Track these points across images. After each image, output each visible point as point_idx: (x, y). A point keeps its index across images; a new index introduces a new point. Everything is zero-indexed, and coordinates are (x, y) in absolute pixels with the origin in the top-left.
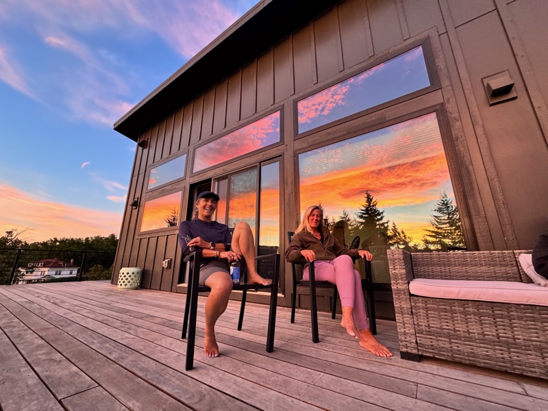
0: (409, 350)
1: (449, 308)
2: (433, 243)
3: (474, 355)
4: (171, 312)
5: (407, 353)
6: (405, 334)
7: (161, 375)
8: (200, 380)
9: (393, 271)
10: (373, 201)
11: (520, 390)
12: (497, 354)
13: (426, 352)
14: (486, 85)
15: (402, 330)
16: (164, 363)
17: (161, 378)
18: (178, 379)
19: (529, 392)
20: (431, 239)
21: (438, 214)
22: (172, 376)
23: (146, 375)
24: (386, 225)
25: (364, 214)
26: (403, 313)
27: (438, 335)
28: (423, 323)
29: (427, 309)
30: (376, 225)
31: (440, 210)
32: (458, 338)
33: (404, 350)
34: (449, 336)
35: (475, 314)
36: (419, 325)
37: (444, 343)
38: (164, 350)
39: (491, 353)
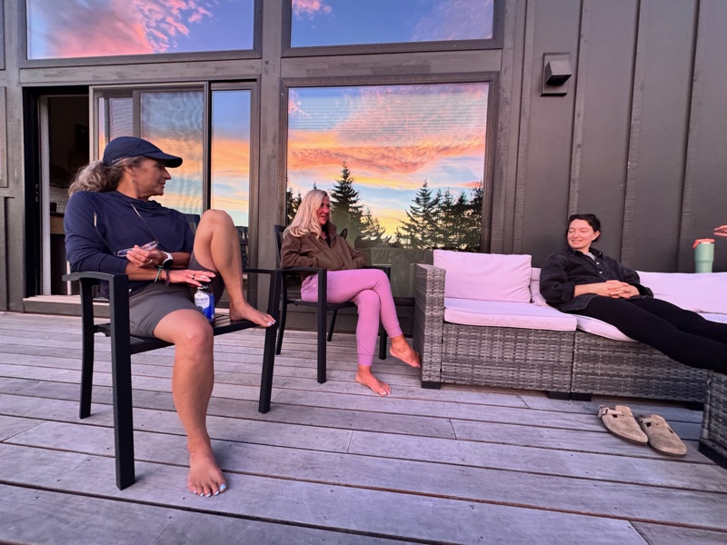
0: (431, 379)
1: (478, 335)
2: (405, 237)
3: (491, 377)
4: (27, 359)
5: (430, 382)
6: (431, 363)
7: (61, 520)
8: (161, 502)
9: (431, 295)
10: (349, 177)
11: (522, 404)
12: (509, 374)
13: (448, 379)
14: (546, 64)
15: (429, 359)
16: (58, 487)
17: (65, 527)
18: (108, 516)
19: (530, 405)
20: (404, 233)
21: (416, 205)
22: (92, 513)
23: (19, 533)
24: (360, 209)
25: (338, 192)
26: (432, 342)
27: (464, 361)
28: (451, 351)
29: (458, 337)
30: (349, 207)
31: (418, 201)
32: (481, 363)
33: (427, 379)
34: (473, 362)
35: (500, 340)
36: (446, 354)
37: (467, 370)
38: (44, 454)
39: (504, 374)
